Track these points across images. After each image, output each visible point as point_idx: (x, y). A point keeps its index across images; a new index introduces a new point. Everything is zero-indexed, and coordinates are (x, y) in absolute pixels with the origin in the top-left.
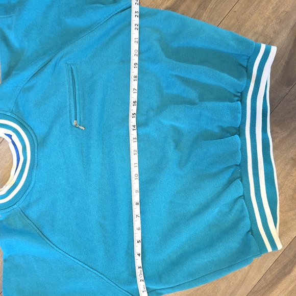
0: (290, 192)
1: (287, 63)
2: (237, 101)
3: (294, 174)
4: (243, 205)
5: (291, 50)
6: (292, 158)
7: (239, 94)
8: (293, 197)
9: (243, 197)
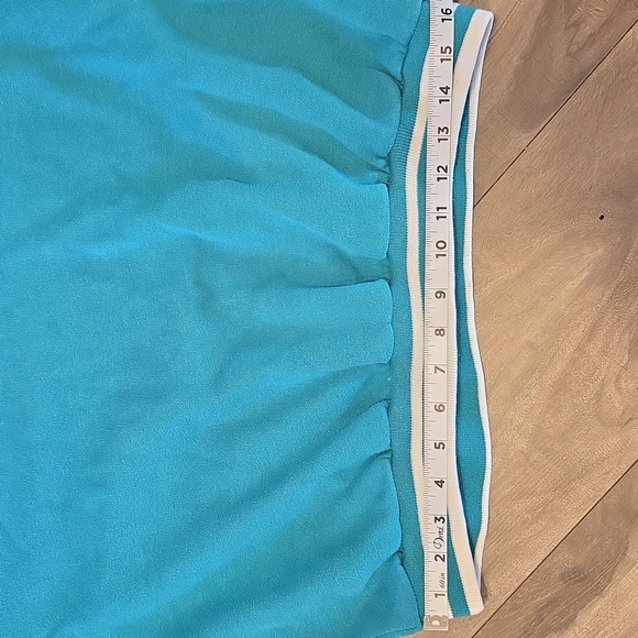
0: (522, 444)
1: (527, 58)
2: (378, 182)
3: (533, 392)
4: (385, 478)
5: (539, 18)
6: (530, 344)
7: (382, 163)
8: (528, 458)
9: (388, 455)
